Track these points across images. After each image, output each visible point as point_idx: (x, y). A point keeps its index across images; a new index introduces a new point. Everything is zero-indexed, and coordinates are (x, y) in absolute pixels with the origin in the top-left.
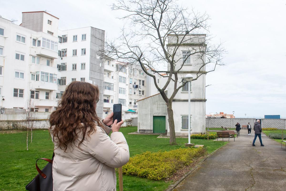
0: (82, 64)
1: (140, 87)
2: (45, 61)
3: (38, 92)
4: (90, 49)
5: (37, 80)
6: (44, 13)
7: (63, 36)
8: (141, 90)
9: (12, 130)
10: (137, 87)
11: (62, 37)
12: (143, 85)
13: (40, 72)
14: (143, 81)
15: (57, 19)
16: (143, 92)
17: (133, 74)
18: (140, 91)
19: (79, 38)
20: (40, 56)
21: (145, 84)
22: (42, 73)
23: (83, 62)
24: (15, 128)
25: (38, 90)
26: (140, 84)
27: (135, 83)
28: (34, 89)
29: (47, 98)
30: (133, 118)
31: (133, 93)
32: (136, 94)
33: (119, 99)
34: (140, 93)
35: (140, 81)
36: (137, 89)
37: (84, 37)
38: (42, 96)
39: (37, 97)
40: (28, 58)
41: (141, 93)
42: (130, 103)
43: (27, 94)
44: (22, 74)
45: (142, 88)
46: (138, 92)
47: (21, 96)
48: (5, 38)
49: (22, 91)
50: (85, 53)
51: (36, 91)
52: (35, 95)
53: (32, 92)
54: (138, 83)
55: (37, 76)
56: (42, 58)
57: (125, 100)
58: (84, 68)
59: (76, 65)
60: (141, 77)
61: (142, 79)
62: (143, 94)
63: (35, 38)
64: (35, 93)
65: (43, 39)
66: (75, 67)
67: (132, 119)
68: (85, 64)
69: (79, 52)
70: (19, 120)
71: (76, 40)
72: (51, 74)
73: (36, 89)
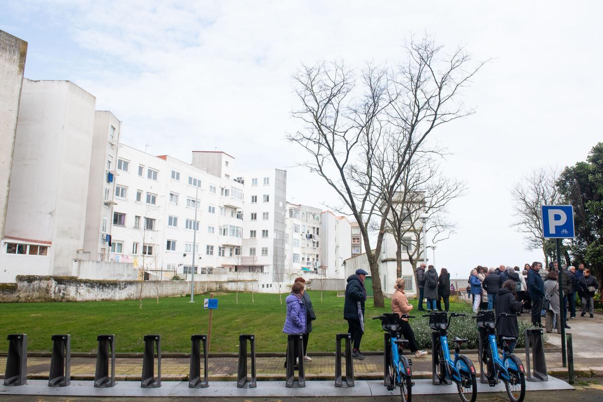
0: (264, 214)
1: (314, 237)
2: (229, 212)
3: (224, 248)
4: (275, 195)
5: (224, 235)
6: (222, 153)
7: (238, 178)
8: (316, 241)
9: (219, 291)
10: (311, 237)
11: (236, 179)
12: (318, 233)
13: (229, 226)
14: (318, 229)
15: (232, 159)
16: (318, 243)
17: (307, 220)
18: (314, 242)
19: (261, 181)
20: (227, 207)
21: (319, 233)
22: (231, 226)
23: (265, 211)
24: (221, 290)
25: (225, 246)
26: (314, 232)
27: (308, 233)
28: (222, 246)
29: (231, 255)
30: (312, 280)
31: (306, 246)
32: (310, 246)
33: (294, 254)
34: (314, 246)
35: (314, 228)
36: (311, 239)
37: (266, 181)
38: (227, 252)
39: (223, 255)
40: (217, 210)
41: (316, 244)
42: (303, 259)
43: (216, 251)
44: (213, 228)
45: (317, 238)
46: (312, 243)
47: (212, 253)
48: (202, 190)
49: (212, 247)
50: (268, 201)
51: (223, 248)
52: (222, 251)
53: (220, 248)
54: (311, 233)
55: (224, 230)
56: (228, 209)
57: (299, 254)
58: (267, 218)
59: (255, 214)
60: (315, 223)
61: (316, 226)
62: (317, 246)
63: (223, 187)
64: (222, 249)
65: (232, 187)
66: (254, 216)
67: (310, 281)
68: (267, 214)
69: (260, 199)
70: (223, 280)
71: (256, 184)
72: (237, 227)
73: (223, 245)
